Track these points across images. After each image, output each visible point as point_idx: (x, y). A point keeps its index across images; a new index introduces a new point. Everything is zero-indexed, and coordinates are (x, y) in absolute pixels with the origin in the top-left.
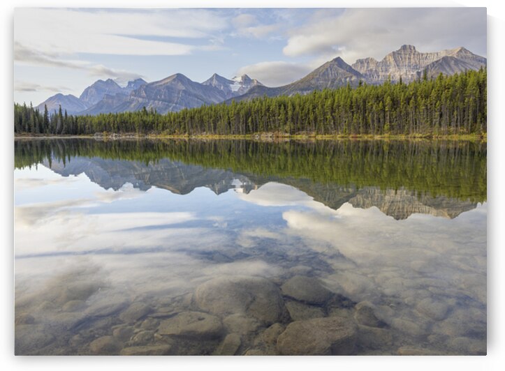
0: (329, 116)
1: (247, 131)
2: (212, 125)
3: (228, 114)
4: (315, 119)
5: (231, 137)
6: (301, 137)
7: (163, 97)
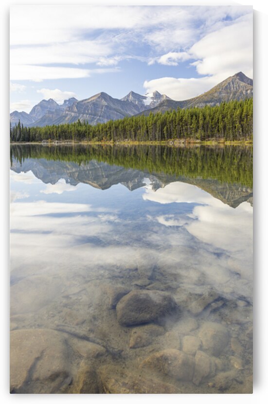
0: (237, 125)
1: (163, 138)
2: (133, 133)
3: (146, 124)
4: (225, 127)
5: (149, 143)
6: (211, 143)
7: (90, 111)
